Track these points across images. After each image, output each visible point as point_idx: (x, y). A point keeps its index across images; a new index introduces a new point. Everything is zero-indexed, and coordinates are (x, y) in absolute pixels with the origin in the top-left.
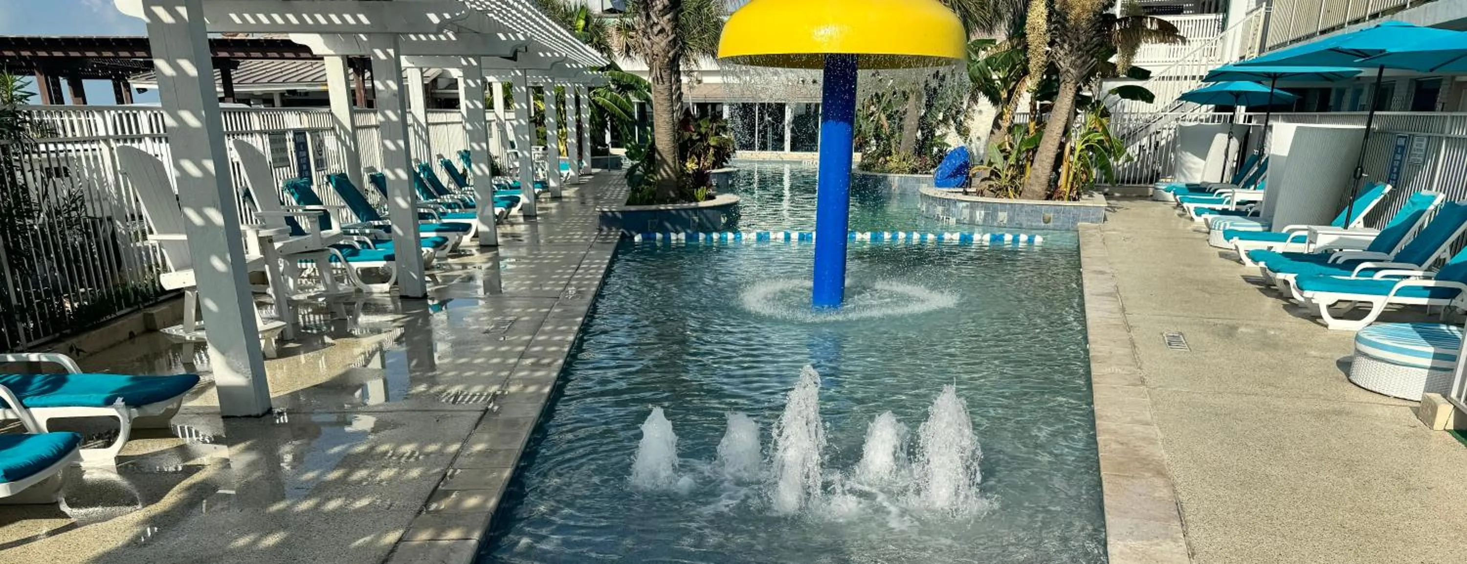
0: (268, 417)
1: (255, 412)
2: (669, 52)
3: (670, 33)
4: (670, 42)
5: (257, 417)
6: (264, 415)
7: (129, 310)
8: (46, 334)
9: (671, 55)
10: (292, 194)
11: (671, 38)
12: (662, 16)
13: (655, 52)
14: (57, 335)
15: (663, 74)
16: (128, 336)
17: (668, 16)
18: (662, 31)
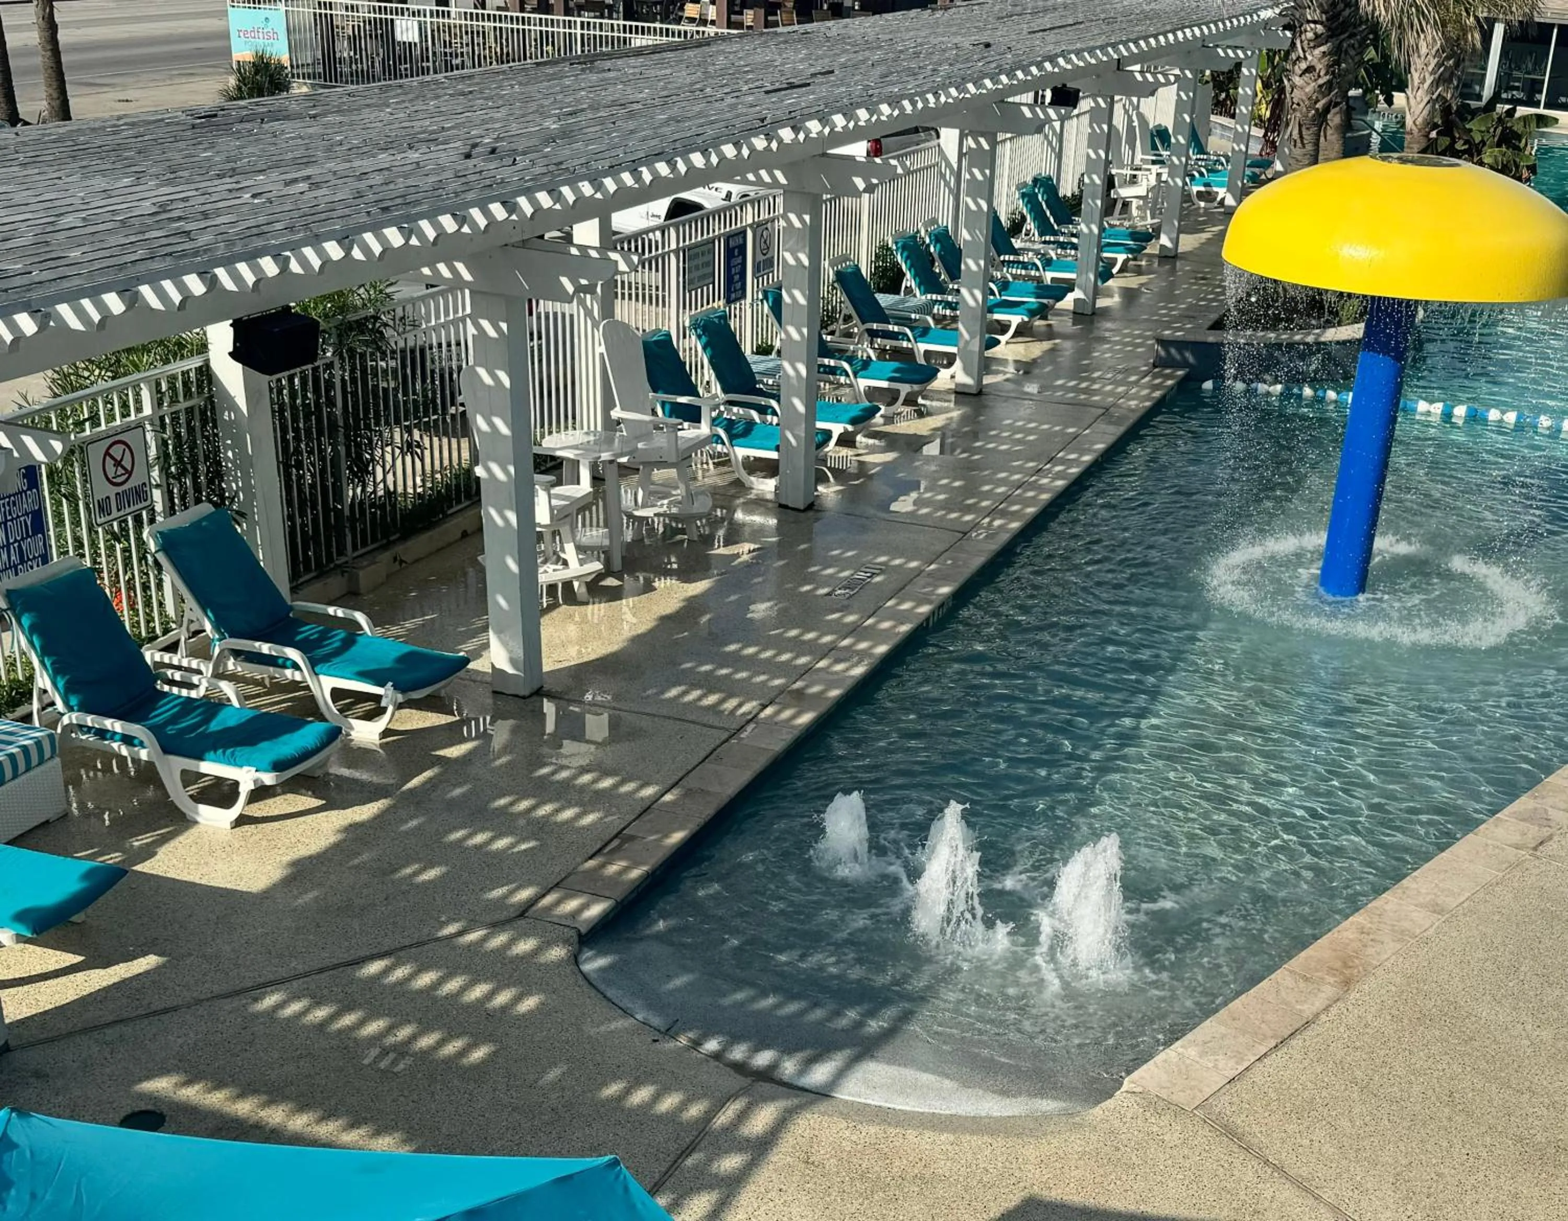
0: (535, 698)
1: (522, 693)
2: (1317, 101)
3: (1322, 73)
4: (1320, 86)
5: (524, 698)
6: (531, 696)
7: (468, 503)
8: (374, 540)
9: (1319, 105)
10: (699, 337)
11: (1321, 81)
12: (1314, 47)
13: (1295, 100)
14: (385, 541)
15: (1304, 132)
16: (459, 535)
17: (1323, 48)
18: (1310, 69)
